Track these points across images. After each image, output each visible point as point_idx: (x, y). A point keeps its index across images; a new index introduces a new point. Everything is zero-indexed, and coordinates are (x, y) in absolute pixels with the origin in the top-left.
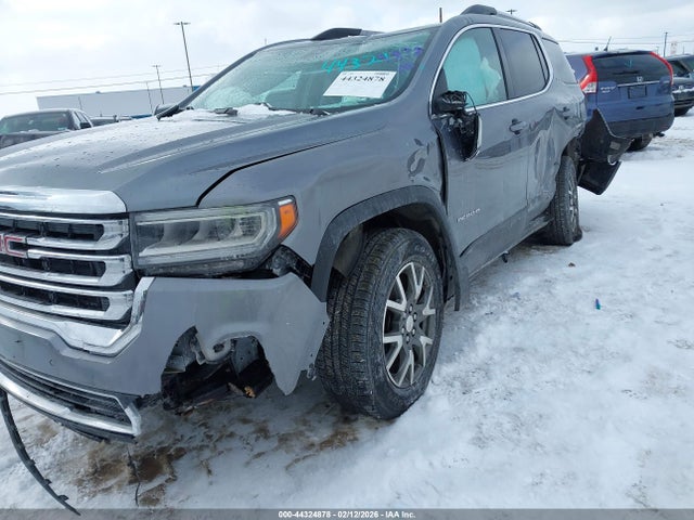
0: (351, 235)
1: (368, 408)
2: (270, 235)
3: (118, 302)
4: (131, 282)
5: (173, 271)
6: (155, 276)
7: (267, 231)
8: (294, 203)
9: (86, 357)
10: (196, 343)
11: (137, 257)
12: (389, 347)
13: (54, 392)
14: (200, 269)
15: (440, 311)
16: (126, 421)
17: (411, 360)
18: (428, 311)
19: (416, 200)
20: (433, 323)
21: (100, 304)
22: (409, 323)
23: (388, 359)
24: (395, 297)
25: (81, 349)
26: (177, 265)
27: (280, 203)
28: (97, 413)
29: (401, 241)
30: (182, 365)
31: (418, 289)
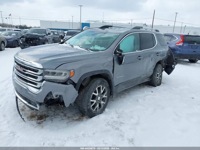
0: (87, 78)
1: (85, 114)
2: (68, 77)
3: (39, 84)
4: (42, 81)
5: (49, 80)
6: (46, 81)
7: (68, 76)
8: (74, 71)
9: (32, 93)
10: (52, 94)
11: (43, 77)
12: (92, 102)
13: (25, 99)
14: (54, 81)
15: (108, 97)
16: (37, 107)
17: (98, 106)
18: (104, 96)
19: (104, 73)
20: (106, 99)
21: (36, 84)
22: (99, 98)
23: (92, 105)
24: (96, 92)
25: (31, 92)
26: (51, 79)
27: (71, 71)
28: (32, 104)
29: (99, 81)
30: (49, 98)
31: (102, 91)
